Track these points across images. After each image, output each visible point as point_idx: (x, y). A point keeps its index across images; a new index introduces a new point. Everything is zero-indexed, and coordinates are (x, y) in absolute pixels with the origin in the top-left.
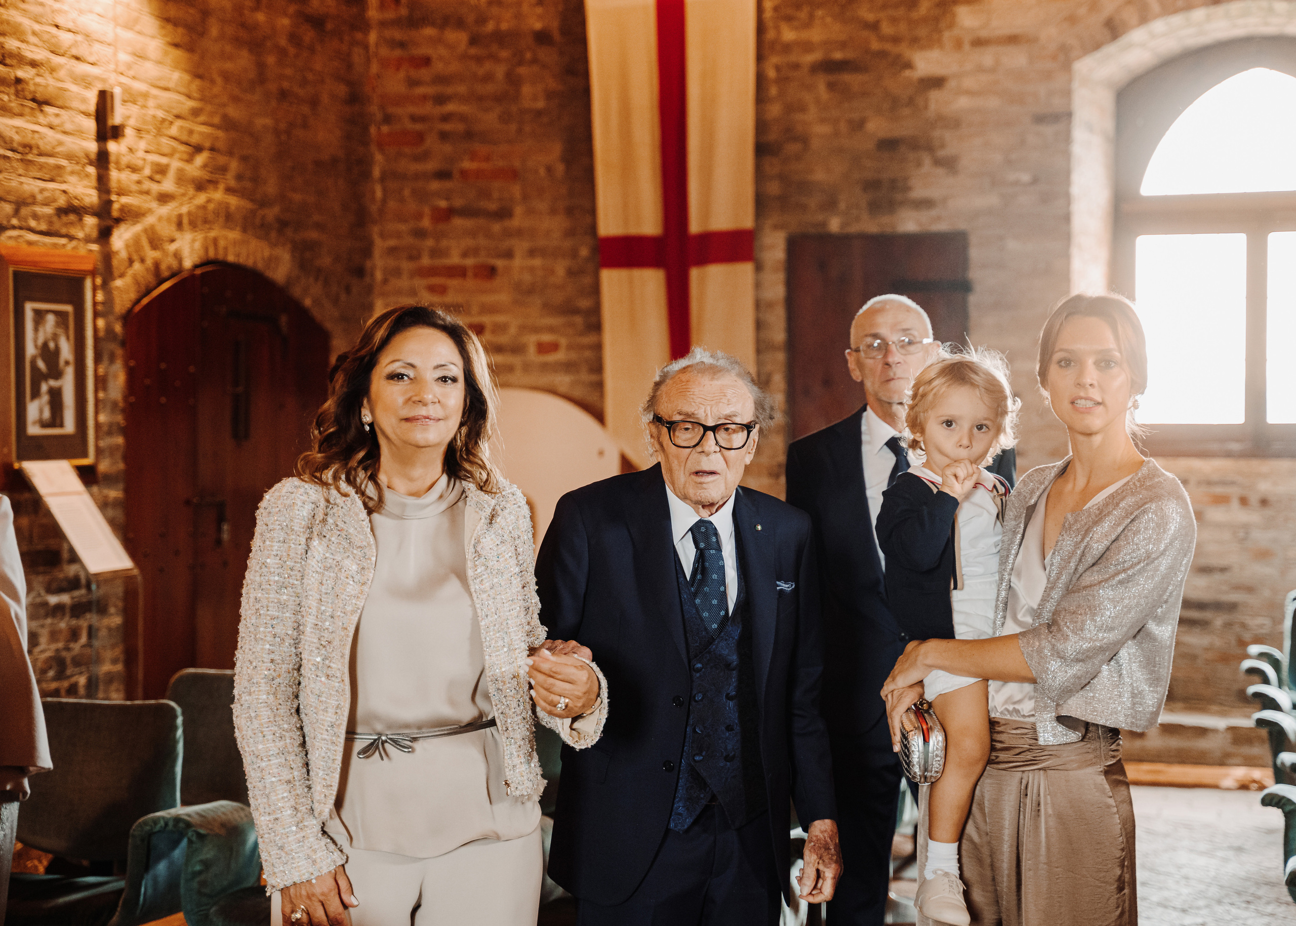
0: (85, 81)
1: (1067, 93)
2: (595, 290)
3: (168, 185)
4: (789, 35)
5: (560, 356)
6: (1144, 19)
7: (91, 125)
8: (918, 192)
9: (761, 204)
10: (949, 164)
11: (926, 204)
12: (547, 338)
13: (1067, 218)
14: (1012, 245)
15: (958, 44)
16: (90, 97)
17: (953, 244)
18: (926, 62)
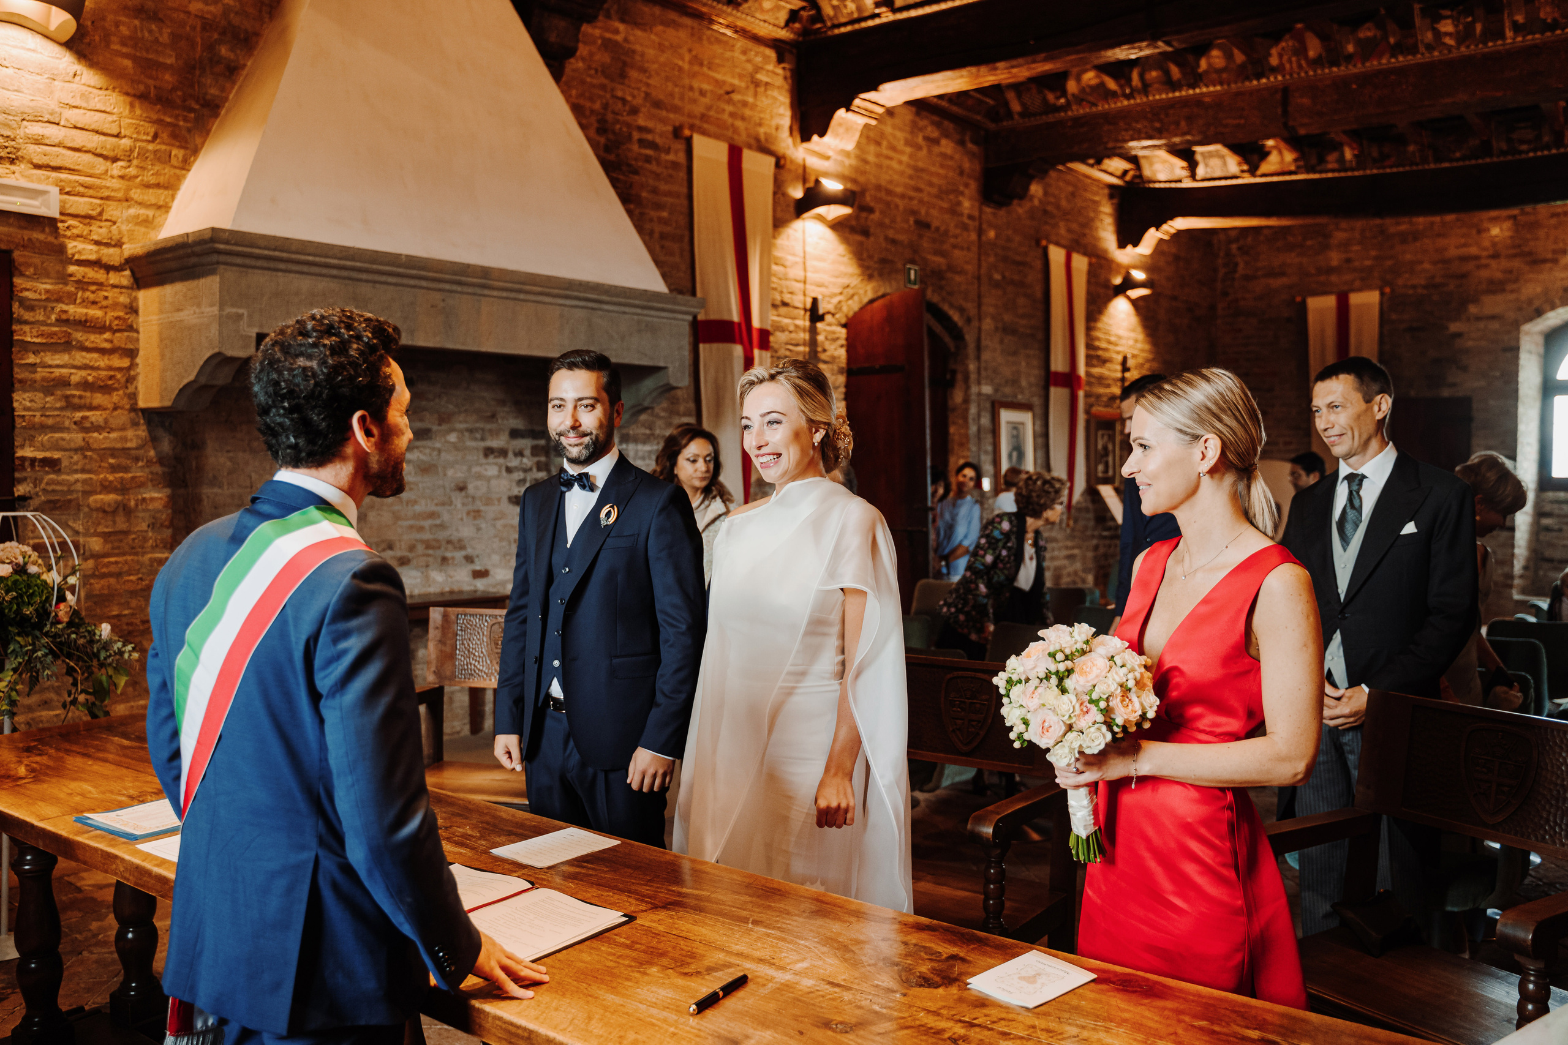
0: (1118, 353)
1: (1518, 340)
4: (1394, 317)
6: (1553, 307)
7: (1119, 368)
8: (1450, 380)
10: (1464, 369)
11: (1454, 385)
12: (1287, 439)
13: (1516, 391)
14: (1492, 402)
15: (1468, 320)
16: (1120, 358)
17: (1465, 403)
18: (1454, 327)
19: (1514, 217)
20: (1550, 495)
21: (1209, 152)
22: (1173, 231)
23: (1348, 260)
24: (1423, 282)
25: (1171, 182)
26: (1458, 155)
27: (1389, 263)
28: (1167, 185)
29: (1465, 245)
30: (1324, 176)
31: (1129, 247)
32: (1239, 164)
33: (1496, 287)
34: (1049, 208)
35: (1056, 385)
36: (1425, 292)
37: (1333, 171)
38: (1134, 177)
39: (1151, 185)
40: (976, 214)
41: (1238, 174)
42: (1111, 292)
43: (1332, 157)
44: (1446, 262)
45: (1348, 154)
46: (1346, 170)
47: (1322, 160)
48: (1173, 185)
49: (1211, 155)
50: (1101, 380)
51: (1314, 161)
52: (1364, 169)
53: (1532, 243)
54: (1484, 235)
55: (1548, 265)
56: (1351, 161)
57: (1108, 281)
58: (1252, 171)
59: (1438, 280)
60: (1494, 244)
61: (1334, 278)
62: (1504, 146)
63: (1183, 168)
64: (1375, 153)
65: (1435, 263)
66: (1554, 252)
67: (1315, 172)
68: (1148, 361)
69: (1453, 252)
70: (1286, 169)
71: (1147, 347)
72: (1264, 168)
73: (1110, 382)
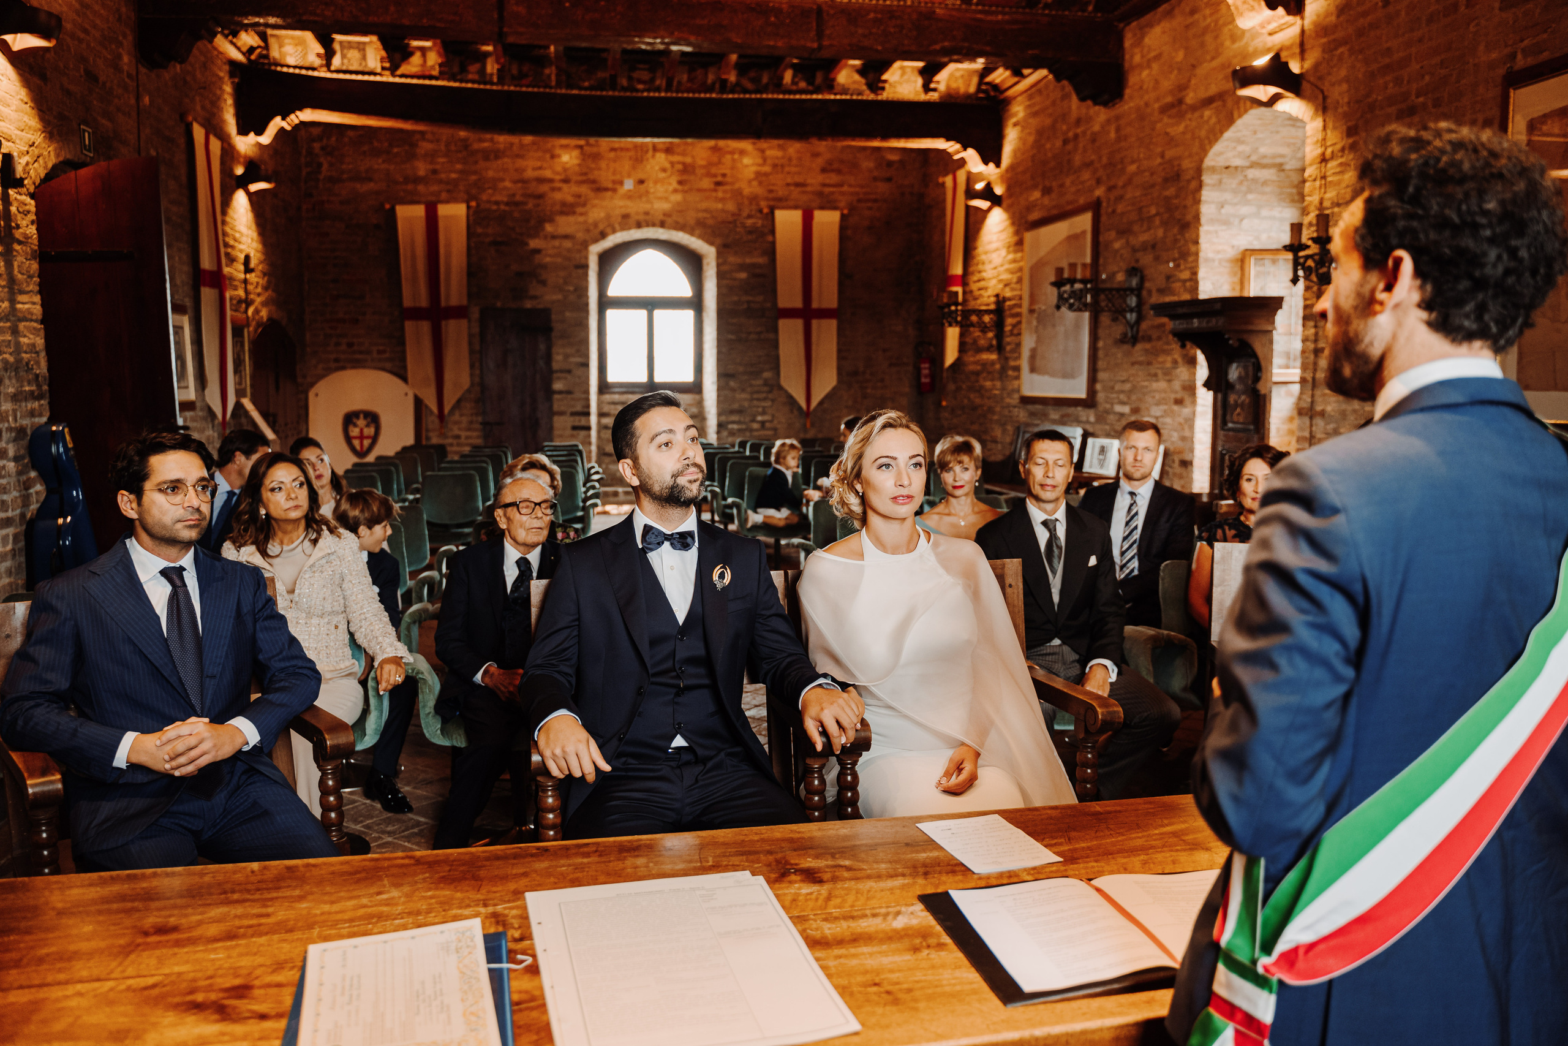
0: (241, 251)
1: (587, 258)
2: (402, 329)
3: (259, 290)
4: (479, 230)
5: (387, 355)
6: (614, 231)
7: (242, 268)
8: (532, 292)
9: (470, 296)
10: (544, 283)
11: (535, 297)
12: (381, 348)
13: (587, 305)
14: (568, 314)
15: (546, 237)
16: (242, 257)
17: (545, 313)
18: (534, 244)
19: (581, 147)
20: (607, 397)
21: (349, 42)
22: (297, 121)
23: (435, 172)
24: (505, 199)
25: (301, 68)
26: (586, 84)
27: (474, 178)
28: (297, 71)
29: (540, 168)
30: (463, 85)
31: (252, 134)
32: (382, 60)
33: (568, 209)
34: (188, 78)
35: (205, 285)
36: (507, 208)
37: (473, 82)
38: (261, 56)
39: (279, 69)
40: (134, 73)
41: (379, 70)
42: (234, 183)
43: (474, 68)
44: (524, 181)
45: (491, 67)
46: (485, 83)
47: (463, 69)
48: (304, 72)
49: (350, 45)
50: (232, 279)
51: (456, 69)
52: (503, 85)
53: (596, 172)
54: (556, 160)
55: (609, 194)
56: (492, 75)
57: (232, 170)
58: (393, 70)
59: (518, 198)
60: (565, 170)
61: (421, 188)
62: (624, 82)
63: (318, 55)
64: (515, 71)
65: (515, 182)
66: (614, 182)
67: (455, 81)
68: (261, 262)
69: (530, 174)
70: (427, 73)
71: (260, 247)
72: (404, 69)
73: (236, 283)
